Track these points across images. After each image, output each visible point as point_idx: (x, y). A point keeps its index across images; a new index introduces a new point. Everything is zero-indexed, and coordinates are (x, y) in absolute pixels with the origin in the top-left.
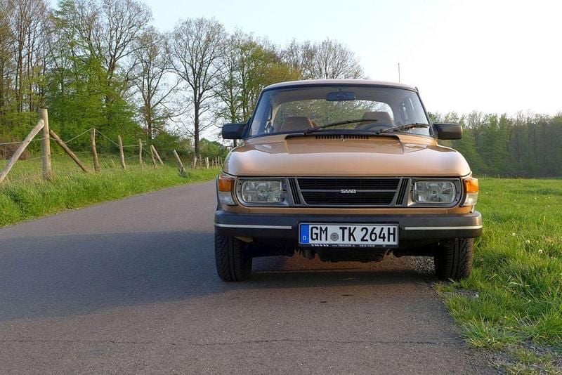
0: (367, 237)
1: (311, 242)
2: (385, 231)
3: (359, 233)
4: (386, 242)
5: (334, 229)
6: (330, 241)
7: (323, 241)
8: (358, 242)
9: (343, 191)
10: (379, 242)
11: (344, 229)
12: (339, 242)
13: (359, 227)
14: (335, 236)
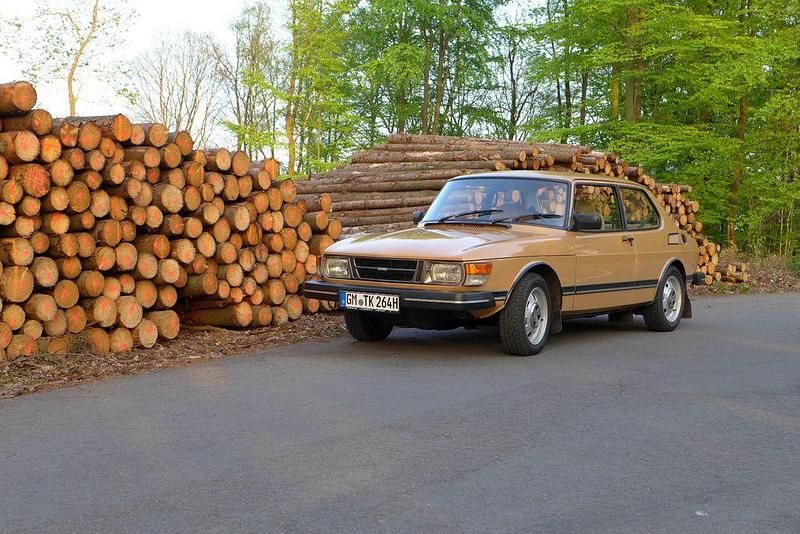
0: (380, 304)
1: (347, 305)
2: (391, 300)
3: (375, 301)
4: (392, 309)
5: (360, 296)
6: (358, 306)
7: (354, 306)
8: (375, 308)
9: (379, 269)
10: (387, 308)
11: (366, 297)
12: (363, 306)
13: (376, 296)
14: (361, 302)
